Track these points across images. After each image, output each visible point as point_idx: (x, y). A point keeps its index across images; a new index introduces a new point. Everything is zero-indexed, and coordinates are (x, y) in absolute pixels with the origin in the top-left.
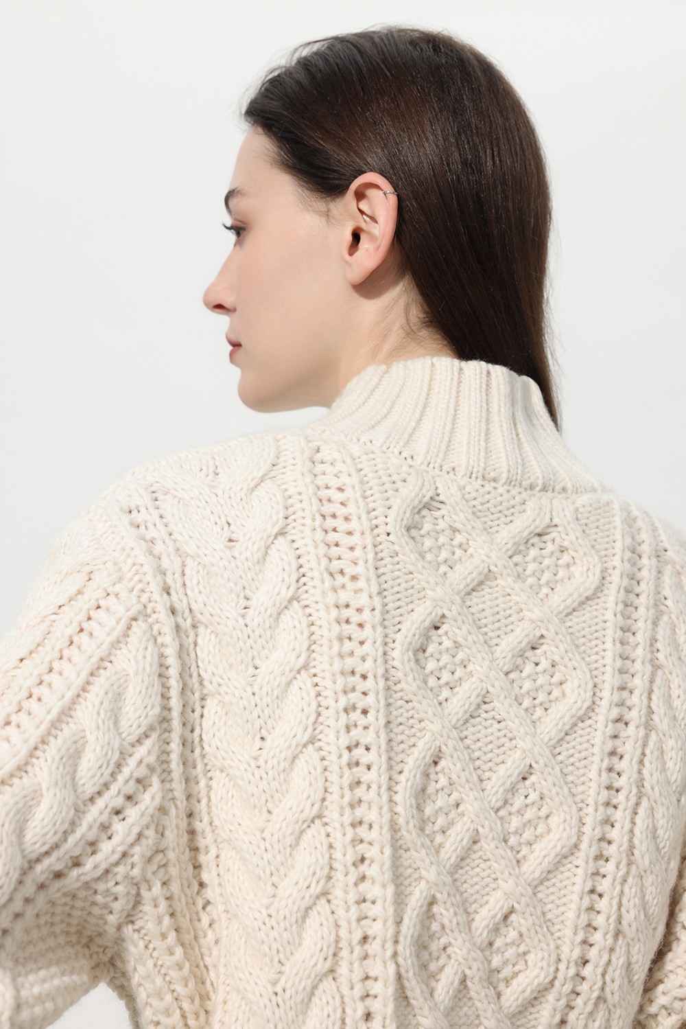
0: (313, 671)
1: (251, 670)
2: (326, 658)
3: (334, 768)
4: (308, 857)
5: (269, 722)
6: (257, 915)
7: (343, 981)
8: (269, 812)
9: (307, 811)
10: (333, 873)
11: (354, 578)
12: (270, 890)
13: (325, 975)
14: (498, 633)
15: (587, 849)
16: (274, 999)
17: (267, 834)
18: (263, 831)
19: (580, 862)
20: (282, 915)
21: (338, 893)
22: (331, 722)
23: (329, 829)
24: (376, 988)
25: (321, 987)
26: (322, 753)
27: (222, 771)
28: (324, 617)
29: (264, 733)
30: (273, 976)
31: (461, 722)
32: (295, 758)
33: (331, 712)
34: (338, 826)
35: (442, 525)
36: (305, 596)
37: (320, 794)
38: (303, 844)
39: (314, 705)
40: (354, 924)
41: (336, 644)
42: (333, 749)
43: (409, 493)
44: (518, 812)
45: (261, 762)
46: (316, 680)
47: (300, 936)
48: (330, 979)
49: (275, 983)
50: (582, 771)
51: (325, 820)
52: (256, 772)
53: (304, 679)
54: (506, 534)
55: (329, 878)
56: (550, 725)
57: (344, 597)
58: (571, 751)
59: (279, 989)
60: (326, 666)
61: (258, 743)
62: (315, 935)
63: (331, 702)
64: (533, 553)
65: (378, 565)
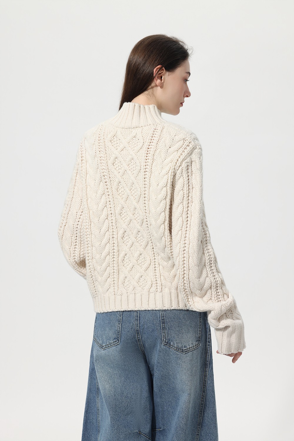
6: (96, 210)
7: (109, 220)
8: (97, 193)
9: (102, 193)
13: (106, 219)
14: (127, 158)
15: (142, 195)
18: (96, 196)
20: (99, 210)
24: (113, 221)
27: (89, 186)
31: (122, 176)
32: (100, 184)
37: (103, 190)
38: (102, 198)
41: (100, 164)
44: (134, 190)
45: (95, 185)
47: (102, 213)
51: (105, 194)
54: (129, 138)
55: (106, 204)
56: (135, 173)
57: (101, 155)
58: (139, 178)
61: (95, 182)
64: (134, 141)
65: (105, 148)
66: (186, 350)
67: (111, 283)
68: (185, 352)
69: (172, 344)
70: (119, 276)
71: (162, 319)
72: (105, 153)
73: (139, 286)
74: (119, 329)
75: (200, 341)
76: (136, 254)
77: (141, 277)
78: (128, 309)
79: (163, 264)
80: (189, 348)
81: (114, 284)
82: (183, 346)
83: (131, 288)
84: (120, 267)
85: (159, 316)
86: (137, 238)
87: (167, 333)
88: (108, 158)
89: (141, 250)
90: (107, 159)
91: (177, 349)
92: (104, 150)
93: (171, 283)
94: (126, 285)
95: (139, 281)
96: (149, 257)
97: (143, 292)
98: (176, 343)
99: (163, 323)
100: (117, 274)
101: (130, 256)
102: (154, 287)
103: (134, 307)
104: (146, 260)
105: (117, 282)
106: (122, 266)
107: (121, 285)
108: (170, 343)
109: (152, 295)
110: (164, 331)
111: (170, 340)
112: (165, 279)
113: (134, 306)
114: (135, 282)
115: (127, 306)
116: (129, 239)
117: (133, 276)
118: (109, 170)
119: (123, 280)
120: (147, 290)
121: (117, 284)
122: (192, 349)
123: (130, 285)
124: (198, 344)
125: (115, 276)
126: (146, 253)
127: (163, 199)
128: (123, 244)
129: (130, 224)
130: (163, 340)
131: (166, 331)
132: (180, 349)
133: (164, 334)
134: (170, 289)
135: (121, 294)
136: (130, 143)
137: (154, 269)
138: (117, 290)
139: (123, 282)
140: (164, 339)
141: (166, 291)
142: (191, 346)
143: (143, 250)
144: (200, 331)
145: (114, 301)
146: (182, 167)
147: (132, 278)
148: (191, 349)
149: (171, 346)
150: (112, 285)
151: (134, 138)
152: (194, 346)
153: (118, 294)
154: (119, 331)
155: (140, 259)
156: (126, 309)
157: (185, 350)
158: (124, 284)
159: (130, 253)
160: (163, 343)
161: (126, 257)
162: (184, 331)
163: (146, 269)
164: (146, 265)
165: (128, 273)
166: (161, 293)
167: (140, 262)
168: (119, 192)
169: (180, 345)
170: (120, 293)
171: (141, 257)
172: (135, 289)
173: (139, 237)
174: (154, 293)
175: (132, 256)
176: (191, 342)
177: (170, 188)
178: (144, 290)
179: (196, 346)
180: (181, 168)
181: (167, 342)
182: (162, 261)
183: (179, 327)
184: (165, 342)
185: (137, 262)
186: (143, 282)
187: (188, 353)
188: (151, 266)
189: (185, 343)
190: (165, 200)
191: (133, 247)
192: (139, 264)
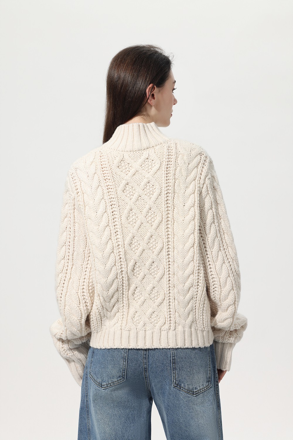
0: (104, 199)
1: (94, 200)
2: (106, 196)
3: (110, 216)
4: (107, 232)
5: (98, 209)
6: (99, 244)
7: (115, 254)
8: (99, 226)
9: (105, 225)
10: (111, 235)
11: (109, 179)
12: (100, 239)
13: (112, 253)
14: (140, 182)
15: (164, 220)
16: (103, 258)
17: (99, 229)
18: (98, 229)
19: (164, 223)
20: (103, 243)
21: (113, 238)
22: (108, 208)
23: (112, 241)
24: (121, 253)
25: (111, 255)
26: (108, 214)
27: (90, 219)
28: (105, 188)
29: (97, 211)
30: (102, 254)
31: (135, 202)
32: (103, 215)
33: (108, 206)
34: (111, 226)
35: (126, 163)
36: (101, 185)
37: (108, 221)
38: (105, 231)
39: (105, 205)
40: (116, 243)
41: (108, 193)
42: (109, 213)
43: (118, 159)
44: (150, 216)
45: (97, 217)
46: (105, 200)
47: (107, 247)
48: (113, 253)
49: (103, 255)
50: (161, 205)
51: (109, 226)
52: (96, 218)
53: (103, 201)
54: (140, 161)
55: (111, 236)
56: (154, 197)
57: (108, 184)
58: (159, 202)
59: (103, 256)
60: (106, 198)
61: (96, 213)
62: (109, 246)
63: (108, 204)
64: (146, 163)
65: (113, 176)
66: (197, 391)
67: (120, 317)
68: (196, 394)
69: (182, 386)
70: (129, 310)
71: (173, 359)
72: (113, 181)
73: (150, 322)
74: (125, 367)
75: (210, 381)
76: (149, 288)
77: (154, 312)
78: (137, 347)
79: (179, 299)
80: (200, 390)
81: (123, 318)
82: (193, 388)
83: (142, 323)
84: (130, 301)
85: (170, 356)
86: (150, 270)
87: (178, 373)
88: (116, 185)
89: (154, 283)
90: (116, 187)
91: (188, 391)
92: (112, 178)
93: (185, 321)
94: (135, 320)
95: (151, 317)
96: (163, 292)
97: (154, 330)
98: (188, 385)
99: (174, 363)
100: (127, 308)
101: (141, 289)
102: (167, 325)
103: (144, 346)
104: (159, 295)
105: (127, 316)
106: (132, 300)
107: (131, 320)
108: (181, 385)
109: (164, 333)
110: (174, 372)
111: (180, 382)
112: (180, 316)
113: (144, 344)
114: (146, 318)
115: (136, 344)
116: (140, 271)
117: (144, 311)
118: (119, 198)
119: (133, 314)
120: (159, 328)
121: (126, 319)
122: (203, 391)
123: (140, 320)
124: (209, 385)
125: (125, 310)
126: (160, 287)
127: (191, 220)
128: (133, 277)
129: (142, 254)
130: (173, 382)
131: (176, 372)
132: (191, 391)
133: (174, 375)
134: (184, 327)
135: (130, 330)
136: (143, 165)
137: (168, 304)
138: (125, 325)
139: (133, 317)
140: (175, 381)
141: (180, 328)
142: (201, 388)
143: (157, 282)
144: (210, 370)
145: (120, 336)
146: (206, 184)
147: (143, 313)
148: (201, 390)
149: (182, 388)
150: (121, 319)
151: (146, 160)
152: (204, 388)
153: (125, 330)
154: (125, 369)
155: (153, 293)
156: (135, 347)
157: (195, 392)
158: (133, 319)
159: (142, 286)
160: (173, 385)
161: (137, 291)
162: (195, 371)
163: (159, 305)
164: (159, 300)
165: (139, 307)
166: (174, 332)
167: (153, 296)
168: (129, 221)
169: (191, 387)
170: (128, 329)
171: (154, 291)
172: (145, 325)
173: (153, 269)
174: (166, 331)
175: (144, 289)
176: (201, 383)
177: (197, 207)
178: (156, 327)
179: (207, 387)
180: (205, 186)
181: (177, 383)
182: (178, 295)
183: (190, 367)
184: (175, 383)
185: (149, 297)
186: (155, 319)
187: (199, 395)
188: (165, 301)
189: (196, 384)
190: (193, 220)
191: (145, 280)
192: (151, 299)
